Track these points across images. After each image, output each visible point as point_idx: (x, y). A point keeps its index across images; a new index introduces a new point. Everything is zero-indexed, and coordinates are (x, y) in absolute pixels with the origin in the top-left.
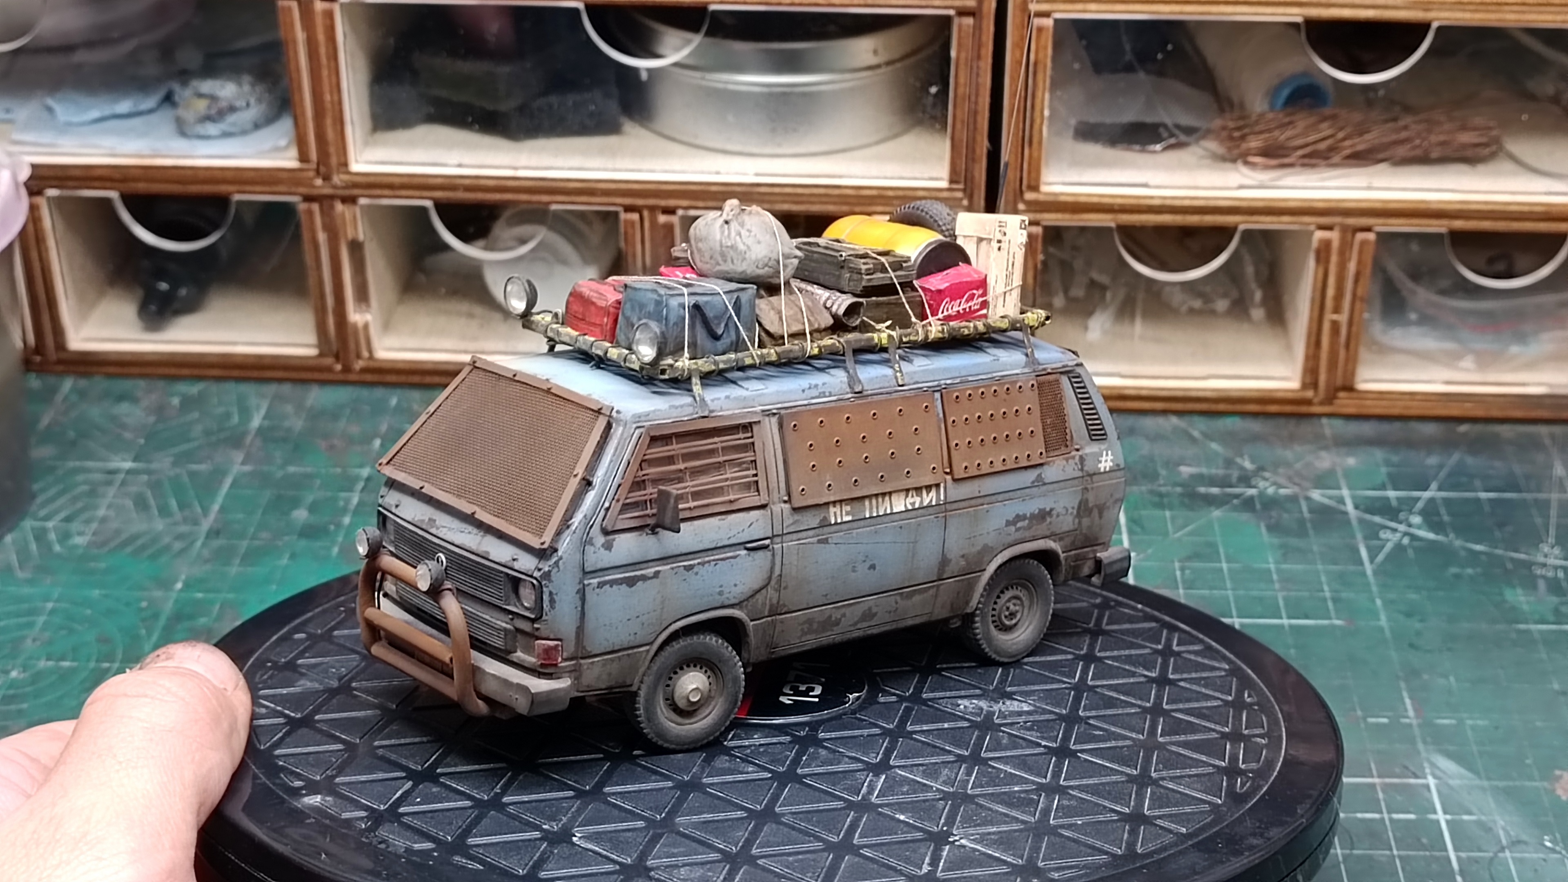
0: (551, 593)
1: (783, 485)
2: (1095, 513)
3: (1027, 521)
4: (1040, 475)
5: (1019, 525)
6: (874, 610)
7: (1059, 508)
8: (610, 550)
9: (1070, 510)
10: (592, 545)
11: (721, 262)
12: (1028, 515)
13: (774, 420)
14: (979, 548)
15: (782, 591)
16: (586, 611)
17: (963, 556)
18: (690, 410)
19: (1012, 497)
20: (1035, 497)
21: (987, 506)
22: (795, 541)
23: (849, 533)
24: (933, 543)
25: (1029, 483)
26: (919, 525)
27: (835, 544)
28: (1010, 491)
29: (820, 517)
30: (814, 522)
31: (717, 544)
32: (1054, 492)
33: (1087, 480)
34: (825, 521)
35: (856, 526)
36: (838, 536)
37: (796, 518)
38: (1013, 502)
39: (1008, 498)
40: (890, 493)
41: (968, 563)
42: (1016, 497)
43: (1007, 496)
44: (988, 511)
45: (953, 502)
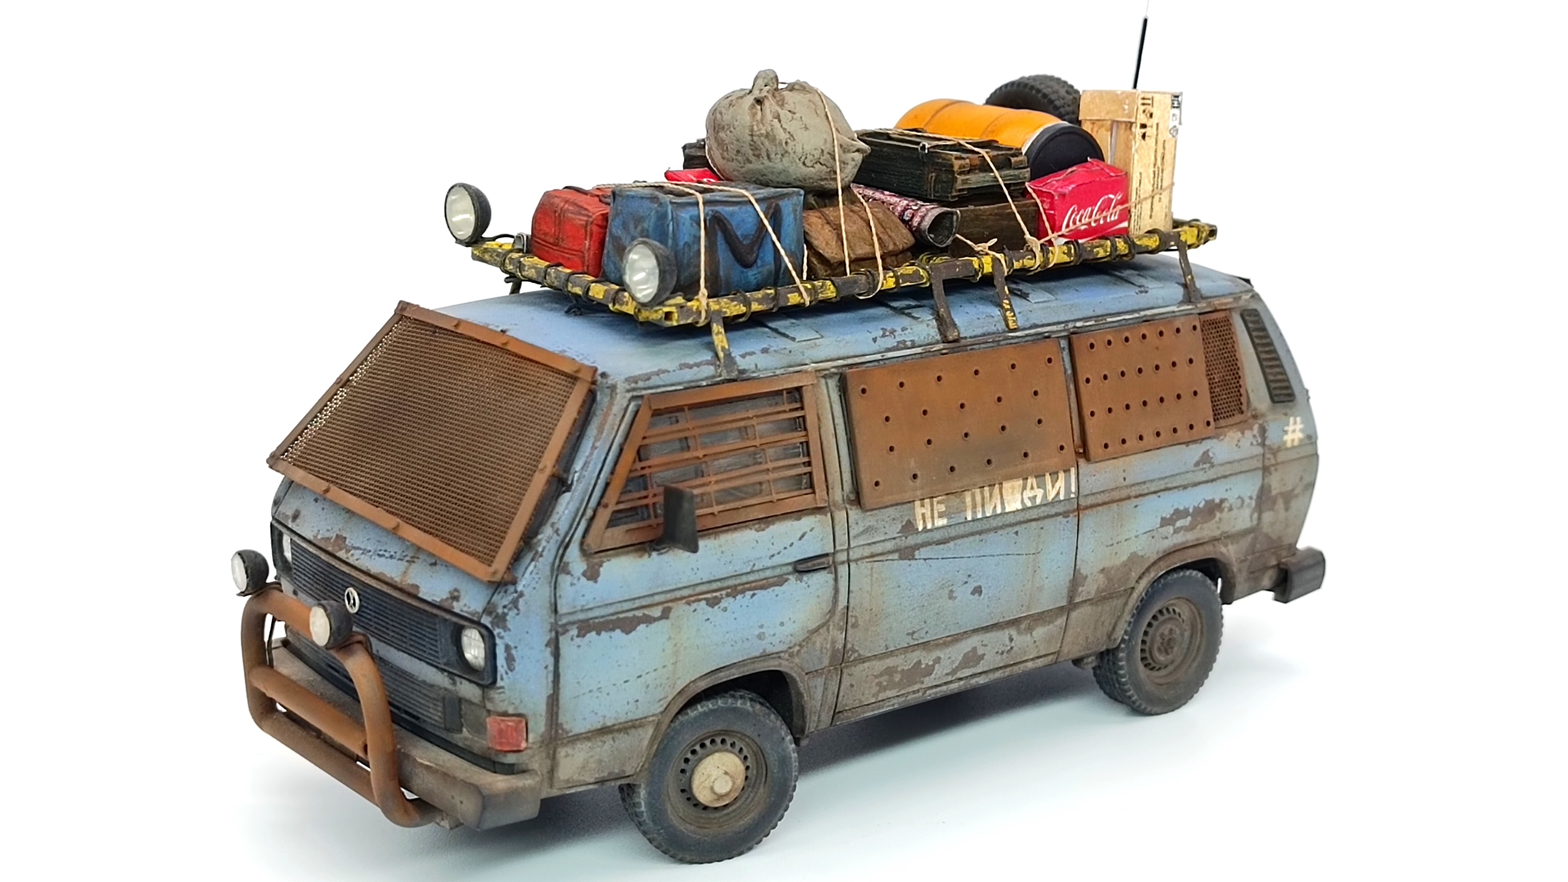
0: (508, 648)
1: (847, 477)
2: (1280, 504)
3: (1189, 518)
4: (1206, 453)
5: (1179, 524)
6: (980, 652)
7: (1232, 497)
8: (596, 581)
9: (1247, 501)
10: (568, 573)
11: (752, 158)
12: (1191, 510)
13: (833, 383)
14: (1124, 558)
15: (850, 631)
16: (561, 670)
17: (1102, 570)
18: (709, 370)
19: (1169, 485)
20: (1199, 483)
21: (1136, 500)
22: (867, 557)
23: (944, 543)
24: (1062, 553)
25: (1192, 464)
26: (1042, 528)
27: (925, 559)
28: (1166, 477)
29: (902, 522)
30: (894, 530)
31: (754, 565)
32: (1225, 477)
33: (1269, 459)
34: (909, 527)
35: (953, 532)
36: (929, 548)
37: (868, 524)
38: (1171, 492)
39: (1163, 487)
40: (1001, 484)
41: (1110, 580)
42: (1175, 485)
43: (1162, 485)
44: (1136, 506)
45: (1088, 495)
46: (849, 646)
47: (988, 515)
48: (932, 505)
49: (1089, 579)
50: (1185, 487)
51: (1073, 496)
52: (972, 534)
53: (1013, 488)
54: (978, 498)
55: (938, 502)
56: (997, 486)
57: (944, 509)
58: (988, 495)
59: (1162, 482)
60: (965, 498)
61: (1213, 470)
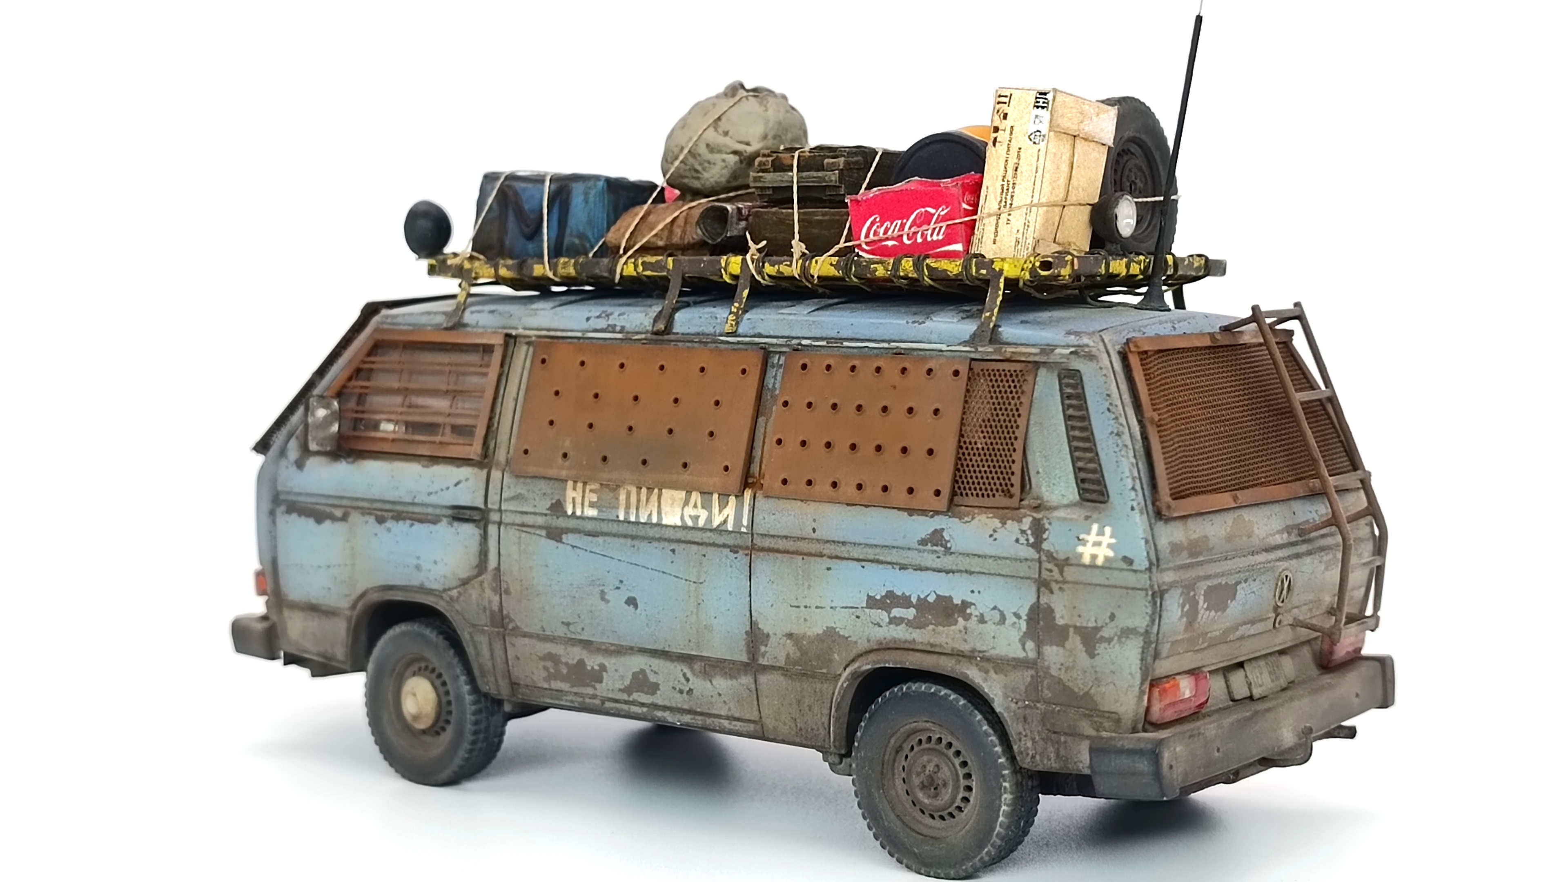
3: (913, 611)
4: (938, 532)
5: (897, 612)
8: (301, 472)
9: (1011, 619)
12: (914, 600)
14: (818, 630)
15: (504, 596)
17: (790, 636)
19: (881, 558)
20: (927, 569)
21: (829, 560)
22: (518, 525)
23: (594, 536)
24: (730, 594)
25: (915, 541)
26: (704, 556)
27: (573, 547)
28: (876, 546)
29: (552, 499)
30: (543, 505)
31: (415, 497)
32: (971, 573)
33: (1051, 571)
34: (557, 507)
35: (605, 527)
36: (577, 535)
37: (519, 491)
38: (881, 566)
39: (871, 557)
40: (660, 490)
41: (804, 653)
42: (889, 559)
43: (870, 553)
44: (829, 569)
45: (766, 535)
46: (505, 612)
47: (642, 520)
48: (584, 492)
49: (772, 639)
50: (903, 567)
51: (743, 530)
52: (625, 536)
53: (673, 500)
54: (633, 499)
55: (591, 491)
56: (656, 491)
57: (595, 499)
58: (645, 499)
59: (870, 551)
60: (619, 495)
61: (950, 558)
